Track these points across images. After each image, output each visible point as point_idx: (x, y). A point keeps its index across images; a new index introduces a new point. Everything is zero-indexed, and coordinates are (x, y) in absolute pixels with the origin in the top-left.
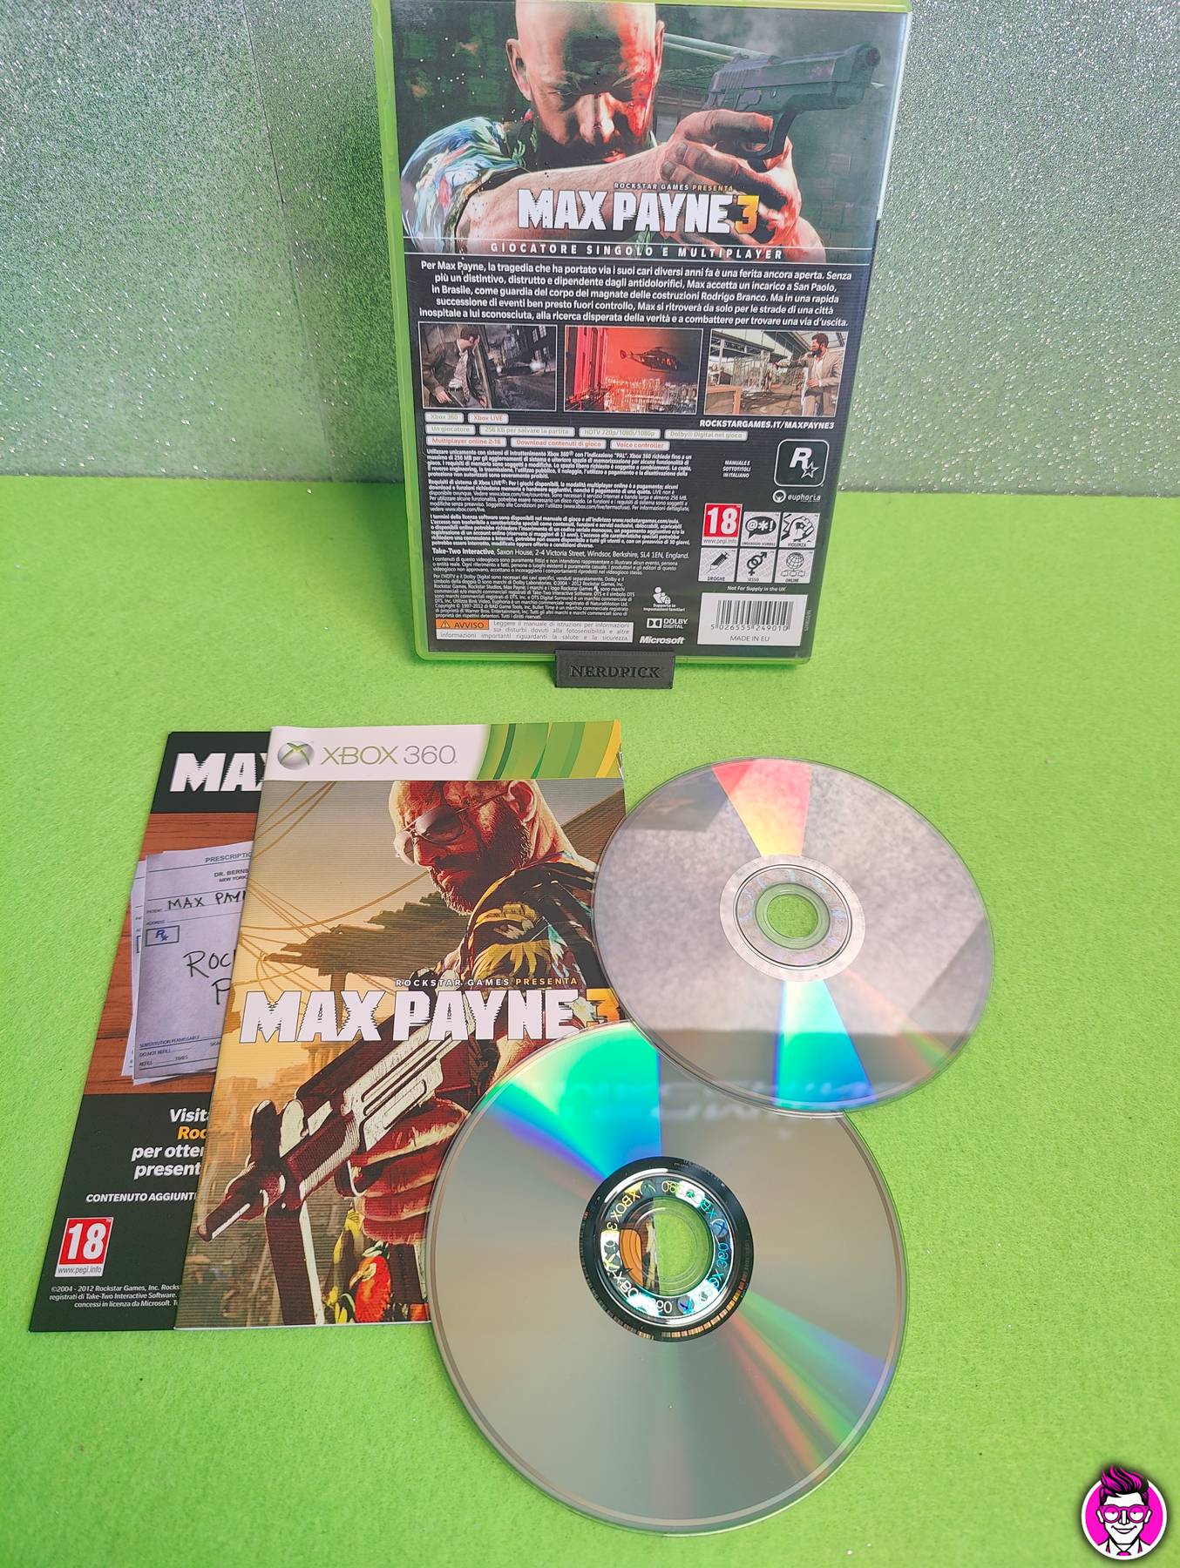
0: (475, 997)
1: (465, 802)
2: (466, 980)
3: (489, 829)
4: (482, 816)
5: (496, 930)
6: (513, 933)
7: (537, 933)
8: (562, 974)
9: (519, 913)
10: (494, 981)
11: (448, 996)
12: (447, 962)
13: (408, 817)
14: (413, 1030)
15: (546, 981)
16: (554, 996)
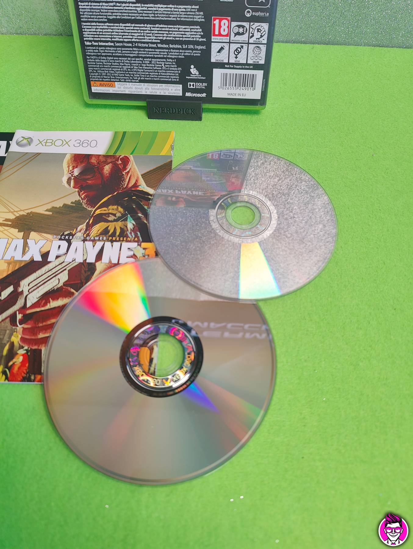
0: (89, 244)
1: (98, 163)
2: (86, 237)
3: (107, 175)
4: (105, 170)
5: (104, 216)
6: (111, 218)
7: (123, 218)
8: (131, 236)
9: (116, 210)
10: (99, 238)
11: (76, 243)
12: (79, 229)
13: (71, 168)
14: (57, 257)
15: (123, 239)
16: (125, 245)
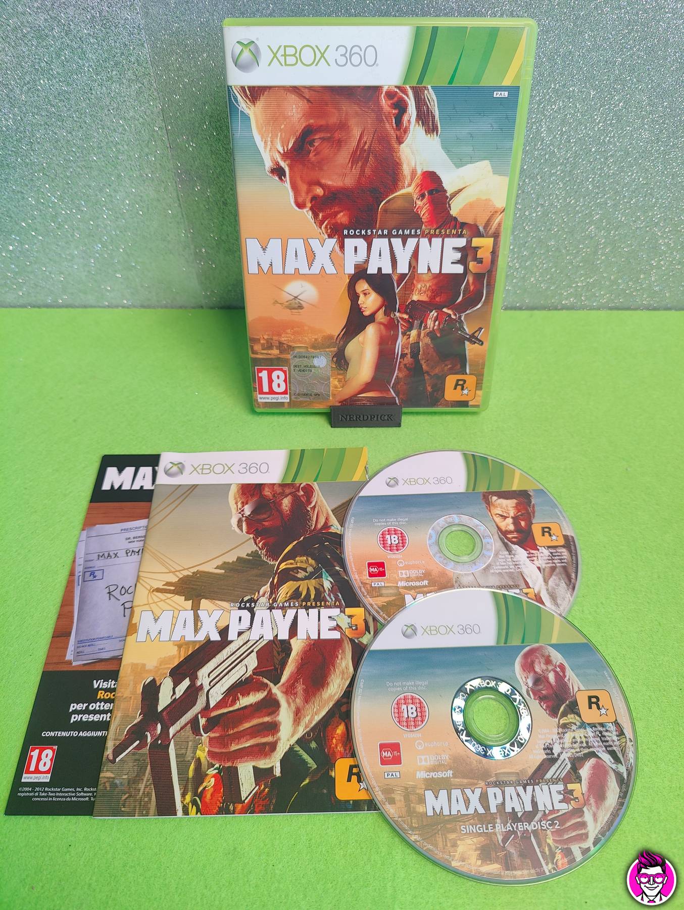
0: (278, 613)
1: (274, 496)
2: (273, 603)
3: (288, 512)
4: (284, 505)
5: (291, 573)
6: (301, 574)
7: (316, 574)
8: (331, 599)
9: (305, 562)
10: (290, 604)
11: (262, 613)
12: (261, 592)
13: (240, 505)
14: (240, 634)
15: (321, 603)
16: (325, 613)
